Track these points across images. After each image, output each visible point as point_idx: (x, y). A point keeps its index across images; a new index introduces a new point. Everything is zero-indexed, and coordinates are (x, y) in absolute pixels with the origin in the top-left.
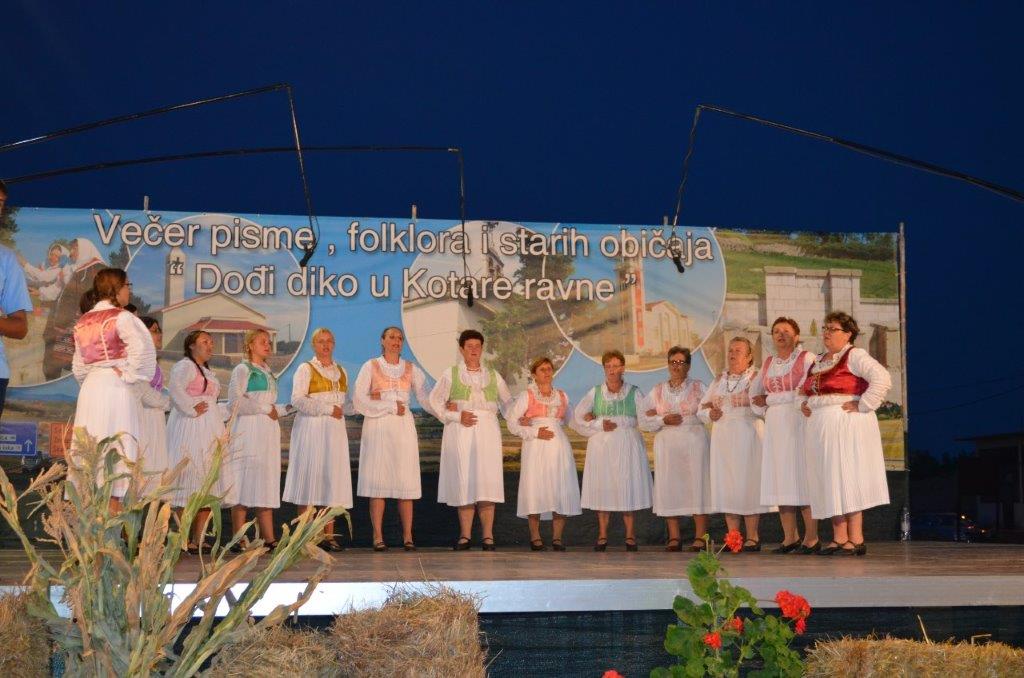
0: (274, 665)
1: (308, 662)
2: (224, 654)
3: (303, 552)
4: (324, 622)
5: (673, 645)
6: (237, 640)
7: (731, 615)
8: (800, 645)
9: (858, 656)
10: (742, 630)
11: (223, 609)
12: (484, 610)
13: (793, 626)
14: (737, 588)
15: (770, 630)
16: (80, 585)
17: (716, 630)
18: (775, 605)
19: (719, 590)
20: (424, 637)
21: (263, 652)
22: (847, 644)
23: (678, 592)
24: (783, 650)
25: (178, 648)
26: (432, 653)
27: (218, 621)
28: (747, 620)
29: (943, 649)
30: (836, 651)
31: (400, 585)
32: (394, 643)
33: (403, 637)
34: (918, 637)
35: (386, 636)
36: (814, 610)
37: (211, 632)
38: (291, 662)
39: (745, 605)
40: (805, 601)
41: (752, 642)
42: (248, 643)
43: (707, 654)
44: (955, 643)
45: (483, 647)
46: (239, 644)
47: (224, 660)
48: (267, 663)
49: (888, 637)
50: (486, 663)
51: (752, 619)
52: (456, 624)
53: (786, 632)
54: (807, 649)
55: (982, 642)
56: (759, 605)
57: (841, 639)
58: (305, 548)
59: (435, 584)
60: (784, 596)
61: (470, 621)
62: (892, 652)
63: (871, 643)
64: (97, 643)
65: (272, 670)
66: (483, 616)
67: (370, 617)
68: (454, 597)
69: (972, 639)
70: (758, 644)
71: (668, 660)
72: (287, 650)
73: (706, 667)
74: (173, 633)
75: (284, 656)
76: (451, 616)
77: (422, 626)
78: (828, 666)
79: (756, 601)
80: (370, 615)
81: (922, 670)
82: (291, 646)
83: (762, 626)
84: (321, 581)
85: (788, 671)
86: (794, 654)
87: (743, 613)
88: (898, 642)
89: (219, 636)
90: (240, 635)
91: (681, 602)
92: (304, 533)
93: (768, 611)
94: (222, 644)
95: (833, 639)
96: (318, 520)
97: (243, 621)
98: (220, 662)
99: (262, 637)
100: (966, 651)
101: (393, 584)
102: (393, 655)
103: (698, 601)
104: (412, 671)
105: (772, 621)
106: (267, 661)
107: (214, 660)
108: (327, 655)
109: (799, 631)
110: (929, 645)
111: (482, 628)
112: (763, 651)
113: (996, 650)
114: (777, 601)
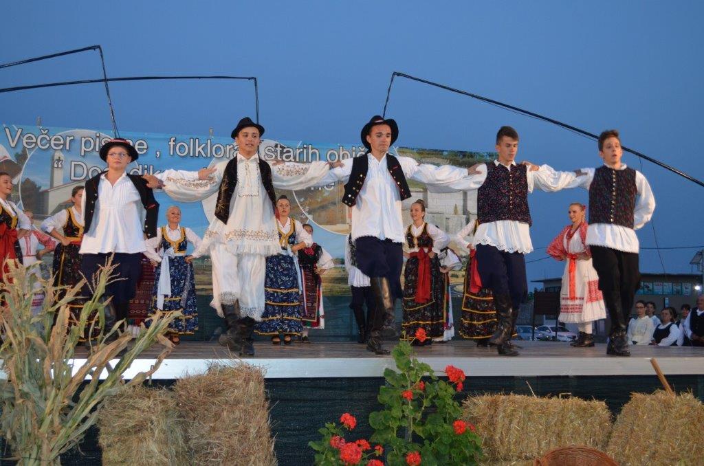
0: (138, 409)
1: (160, 407)
2: (106, 402)
3: (155, 339)
4: (169, 384)
5: (384, 398)
6: (114, 394)
7: (418, 380)
8: (459, 398)
9: (494, 405)
10: (424, 390)
11: (104, 375)
12: (267, 376)
13: (455, 387)
14: (422, 364)
15: (441, 389)
16: (14, 358)
17: (409, 389)
18: (445, 375)
19: (412, 365)
20: (233, 392)
21: (131, 401)
22: (487, 398)
23: (386, 366)
24: (450, 401)
25: (76, 399)
26: (237, 402)
27: (101, 382)
28: (427, 383)
29: (545, 400)
30: (480, 403)
31: (216, 361)
32: (213, 395)
33: (219, 392)
34: (529, 394)
35: (208, 391)
36: (467, 378)
37: (97, 389)
38: (149, 407)
39: (427, 374)
40: (462, 372)
41: (430, 397)
42: (121, 395)
43: (403, 404)
44: (550, 398)
45: (267, 399)
46: (115, 396)
47: (106, 406)
48: (133, 407)
49: (511, 393)
50: (269, 409)
51: (430, 383)
52: (252, 384)
53: (451, 390)
54: (463, 401)
55: (566, 397)
56: (437, 374)
57: (484, 395)
58: (156, 337)
59: (237, 360)
60: (451, 369)
61: (260, 382)
62: (514, 402)
63: (503, 397)
64: (25, 395)
65: (137, 412)
66: (267, 380)
67: (199, 380)
68: (249, 368)
69: (560, 395)
70: (434, 398)
71: (380, 407)
72: (147, 400)
73: (403, 411)
74: (73, 388)
75: (145, 404)
76: (249, 380)
77: (231, 385)
78: (476, 412)
79: (433, 371)
80: (199, 378)
81: (531, 413)
82: (149, 397)
83: (436, 387)
84: (165, 358)
85: (452, 414)
86: (456, 404)
87: (425, 379)
88: (517, 396)
89: (102, 392)
90: (115, 391)
91: (389, 372)
92: (156, 328)
93: (441, 378)
94: (104, 396)
95: (479, 395)
96: (165, 320)
97: (118, 382)
98: (103, 407)
99: (130, 391)
100: (556, 402)
101: (211, 360)
102: (213, 403)
103: (399, 372)
104: (225, 413)
105: (442, 384)
106: (134, 407)
107: (99, 406)
108: (172, 403)
109: (459, 390)
110: (535, 399)
111: (266, 387)
112: (437, 402)
113: (574, 402)
114: (446, 372)
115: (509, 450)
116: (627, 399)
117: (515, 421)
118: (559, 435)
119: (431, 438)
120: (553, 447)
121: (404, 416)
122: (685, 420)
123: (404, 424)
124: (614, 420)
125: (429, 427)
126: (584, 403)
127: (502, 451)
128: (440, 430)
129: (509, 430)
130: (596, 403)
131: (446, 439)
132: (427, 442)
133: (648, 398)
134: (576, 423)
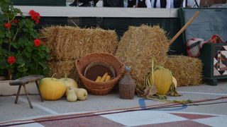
7: (14, 18)
8: (38, 28)
9: (56, 31)
13: (35, 22)
14: (16, 9)
15: (27, 23)
17: (9, 22)
18: (29, 15)
22: (53, 27)
24: (32, 30)
28: (19, 20)
29: (84, 29)
30: (48, 31)
36: (42, 17)
39: (19, 15)
40: (38, 14)
41: (21, 27)
43: (5, 31)
49: (65, 25)
51: (21, 20)
53: (32, 24)
54: (39, 30)
56: (25, 15)
57: (51, 26)
60: (32, 12)
62: (67, 30)
63: (61, 27)
70: (23, 28)
73: (5, 35)
81: (76, 35)
83: (24, 22)
85: (33, 36)
86: (35, 31)
87: (17, 17)
88: (69, 27)
93: (27, 17)
95: (48, 26)
100: (90, 31)
103: (2, 13)
105: (28, 20)
109: (37, 23)
110: (78, 29)
112: (25, 30)
113: (99, 30)
114: (30, 13)
115: (64, 55)
116: (126, 29)
117: (68, 40)
118: (90, 48)
119: (21, 49)
120: (87, 54)
121: (6, 38)
122: (155, 39)
123: (6, 42)
124: (119, 40)
125: (20, 43)
126: (103, 31)
127: (60, 55)
128: (26, 44)
129: (64, 45)
130: (110, 31)
131: (30, 50)
132: (19, 51)
133: (138, 28)
134: (99, 41)
